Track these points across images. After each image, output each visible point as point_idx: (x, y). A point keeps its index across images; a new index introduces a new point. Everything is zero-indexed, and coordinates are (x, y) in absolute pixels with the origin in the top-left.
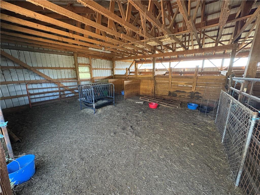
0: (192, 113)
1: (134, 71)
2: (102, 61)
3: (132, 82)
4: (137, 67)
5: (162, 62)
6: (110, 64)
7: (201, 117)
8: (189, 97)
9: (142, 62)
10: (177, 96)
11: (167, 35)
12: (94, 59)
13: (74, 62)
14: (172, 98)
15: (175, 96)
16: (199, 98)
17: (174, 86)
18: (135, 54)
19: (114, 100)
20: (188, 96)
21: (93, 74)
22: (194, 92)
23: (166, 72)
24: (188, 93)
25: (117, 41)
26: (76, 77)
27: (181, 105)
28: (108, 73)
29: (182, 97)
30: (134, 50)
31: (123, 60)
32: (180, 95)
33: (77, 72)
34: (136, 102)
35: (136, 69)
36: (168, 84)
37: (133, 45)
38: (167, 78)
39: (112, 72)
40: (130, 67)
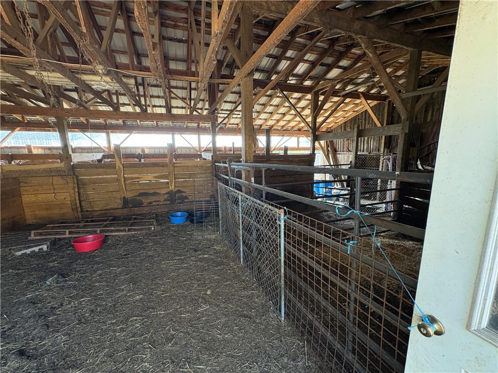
0: (183, 230)
7: (199, 233)
8: (168, 202)
10: (143, 204)
11: (101, 67)
14: (134, 210)
15: (139, 204)
16: (183, 199)
17: (131, 184)
22: (174, 190)
23: (103, 154)
24: (163, 194)
27: (157, 220)
29: (154, 203)
32: (149, 201)
36: (116, 182)
38: (112, 169)
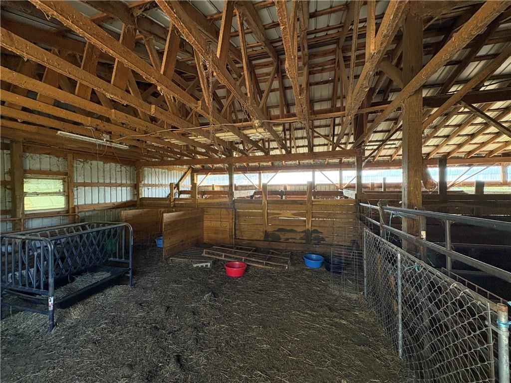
0: (316, 277)
1: (190, 190)
2: (107, 166)
3: (184, 215)
4: (195, 182)
5: (245, 173)
6: (128, 173)
7: (336, 287)
8: (304, 241)
9: (205, 171)
10: (280, 239)
11: (257, 121)
12: (82, 160)
13: (8, 166)
14: (272, 244)
15: (277, 240)
16: (319, 240)
17: (272, 219)
18: (191, 155)
19: (130, 269)
20: (301, 239)
21: (76, 197)
22: (310, 229)
23: (254, 191)
24: (299, 232)
25: (143, 122)
26: (9, 206)
27: (292, 259)
28: (122, 195)
29: (290, 240)
30: (187, 146)
31: (164, 167)
32: (286, 237)
33: (17, 193)
34: (195, 266)
35: (194, 185)
36: (261, 216)
37: (184, 134)
38: (259, 205)
39: (134, 192)
40: (180, 180)
